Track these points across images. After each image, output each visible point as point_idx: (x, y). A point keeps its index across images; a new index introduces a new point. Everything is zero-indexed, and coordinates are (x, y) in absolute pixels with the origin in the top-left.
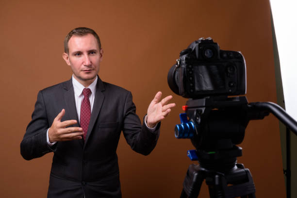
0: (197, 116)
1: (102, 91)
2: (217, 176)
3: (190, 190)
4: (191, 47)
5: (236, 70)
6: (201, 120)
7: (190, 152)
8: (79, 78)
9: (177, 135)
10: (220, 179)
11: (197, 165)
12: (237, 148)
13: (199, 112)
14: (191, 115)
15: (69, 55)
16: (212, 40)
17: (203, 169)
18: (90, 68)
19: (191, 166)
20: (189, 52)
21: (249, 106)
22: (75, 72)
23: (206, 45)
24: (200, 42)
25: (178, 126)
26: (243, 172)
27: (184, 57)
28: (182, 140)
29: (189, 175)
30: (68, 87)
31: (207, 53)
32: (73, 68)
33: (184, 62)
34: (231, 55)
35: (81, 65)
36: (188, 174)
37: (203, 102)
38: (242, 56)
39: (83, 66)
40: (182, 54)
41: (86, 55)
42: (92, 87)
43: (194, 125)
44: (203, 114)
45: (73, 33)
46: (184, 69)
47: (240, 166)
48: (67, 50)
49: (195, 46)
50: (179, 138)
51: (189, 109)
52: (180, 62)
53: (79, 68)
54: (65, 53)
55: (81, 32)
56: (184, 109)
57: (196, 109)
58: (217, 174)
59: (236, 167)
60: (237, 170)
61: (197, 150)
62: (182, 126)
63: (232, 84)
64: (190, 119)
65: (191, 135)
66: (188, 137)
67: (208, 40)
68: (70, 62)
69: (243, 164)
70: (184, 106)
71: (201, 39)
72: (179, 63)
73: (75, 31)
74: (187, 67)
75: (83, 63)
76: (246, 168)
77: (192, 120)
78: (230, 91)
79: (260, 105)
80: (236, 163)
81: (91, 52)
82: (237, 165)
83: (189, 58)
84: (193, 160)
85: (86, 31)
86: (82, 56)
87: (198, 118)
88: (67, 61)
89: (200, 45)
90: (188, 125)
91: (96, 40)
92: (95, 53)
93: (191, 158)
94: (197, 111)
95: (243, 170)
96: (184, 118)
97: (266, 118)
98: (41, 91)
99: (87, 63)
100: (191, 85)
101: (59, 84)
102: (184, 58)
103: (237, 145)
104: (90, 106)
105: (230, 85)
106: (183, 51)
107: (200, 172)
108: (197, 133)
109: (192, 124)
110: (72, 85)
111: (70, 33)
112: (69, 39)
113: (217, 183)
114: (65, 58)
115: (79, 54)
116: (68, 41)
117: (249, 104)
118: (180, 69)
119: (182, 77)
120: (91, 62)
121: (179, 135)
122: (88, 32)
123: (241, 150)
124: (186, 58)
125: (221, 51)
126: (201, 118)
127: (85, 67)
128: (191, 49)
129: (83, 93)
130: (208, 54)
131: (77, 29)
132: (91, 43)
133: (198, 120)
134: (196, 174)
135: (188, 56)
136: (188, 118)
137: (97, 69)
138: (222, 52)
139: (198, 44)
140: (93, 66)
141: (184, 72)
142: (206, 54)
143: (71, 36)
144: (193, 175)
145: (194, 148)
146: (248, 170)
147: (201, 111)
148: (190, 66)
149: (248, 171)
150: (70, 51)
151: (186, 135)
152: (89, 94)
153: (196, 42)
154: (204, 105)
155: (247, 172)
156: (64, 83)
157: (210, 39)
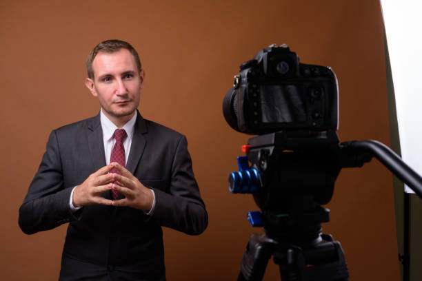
0: (262, 159)
1: (143, 134)
2: (290, 251)
3: (250, 271)
4: (257, 59)
5: (323, 94)
6: (268, 165)
7: (251, 213)
8: (111, 114)
9: (232, 188)
10: (294, 255)
11: (262, 234)
12: (323, 210)
13: (265, 153)
14: (254, 159)
15: (94, 80)
16: (288, 48)
17: (271, 241)
18: (126, 99)
19: (253, 236)
20: (253, 65)
21: (342, 146)
22: (105, 106)
23: (279, 55)
24: (270, 51)
25: (233, 175)
26: (330, 246)
27: (246, 72)
28: (238, 195)
29: (250, 249)
30: (93, 126)
31: (280, 67)
32: (101, 100)
33: (245, 79)
34: (317, 72)
35: (112, 95)
36: (248, 247)
37: (271, 138)
38: (333, 74)
39: (115, 97)
40: (243, 68)
41: (119, 79)
42: (128, 128)
43: (258, 173)
44: (271, 156)
45: (100, 49)
46: (245, 90)
47: (326, 238)
48: (91, 75)
49: (262, 56)
50: (235, 192)
51: (252, 151)
52: (240, 80)
53: (110, 100)
54: (88, 79)
55: (111, 47)
56: (244, 150)
57: (259, 149)
58: (290, 248)
59: (320, 239)
60: (322, 242)
61: (261, 212)
62: (240, 174)
63: (317, 115)
64: (253, 165)
65: (253, 188)
66: (248, 192)
67: (282, 48)
68: (97, 90)
69: (331, 235)
70: (245, 146)
71: (272, 46)
72: (237, 81)
73: (101, 45)
74: (250, 87)
75: (115, 92)
76: (335, 240)
77: (255, 166)
78: (314, 124)
79: (357, 144)
80: (321, 234)
81: (126, 75)
82: (322, 236)
83: (254, 73)
84: (255, 225)
85: (118, 45)
86: (114, 81)
87: (263, 162)
88: (93, 90)
89: (269, 55)
90: (248, 173)
91: (133, 57)
92: (132, 76)
93: (253, 223)
94: (263, 152)
95: (330, 243)
96: (244, 163)
97: (366, 165)
98: (55, 131)
99: (121, 91)
100: (256, 113)
101: (80, 122)
102: (246, 74)
103: (322, 206)
104: (124, 155)
105: (313, 117)
106: (244, 64)
107: (265, 245)
108: (262, 185)
109: (255, 172)
110: (100, 124)
111: (95, 49)
112: (93, 57)
113: (290, 260)
114: (89, 86)
115: (109, 78)
116: (92, 61)
117: (342, 144)
118: (239, 90)
119: (242, 102)
120: (127, 90)
121: (235, 189)
122: (121, 47)
123: (328, 212)
124: (248, 73)
125: (301, 64)
126: (268, 162)
127: (119, 98)
128: (256, 61)
129: (114, 136)
130: (282, 68)
131: (104, 43)
132: (126, 63)
133: (263, 165)
134: (260, 247)
135: (252, 70)
136: (250, 164)
137: (136, 99)
138: (303, 67)
139: (266, 53)
140: (130, 96)
141: (245, 94)
142: (278, 68)
143: (96, 53)
144: (254, 249)
145: (257, 209)
146: (339, 243)
147: (268, 152)
148: (254, 86)
149: (338, 245)
150: (95, 75)
151: (246, 188)
152: (123, 137)
153: (265, 51)
154: (273, 142)
155: (336, 246)
156: (88, 121)
157: (284, 45)
